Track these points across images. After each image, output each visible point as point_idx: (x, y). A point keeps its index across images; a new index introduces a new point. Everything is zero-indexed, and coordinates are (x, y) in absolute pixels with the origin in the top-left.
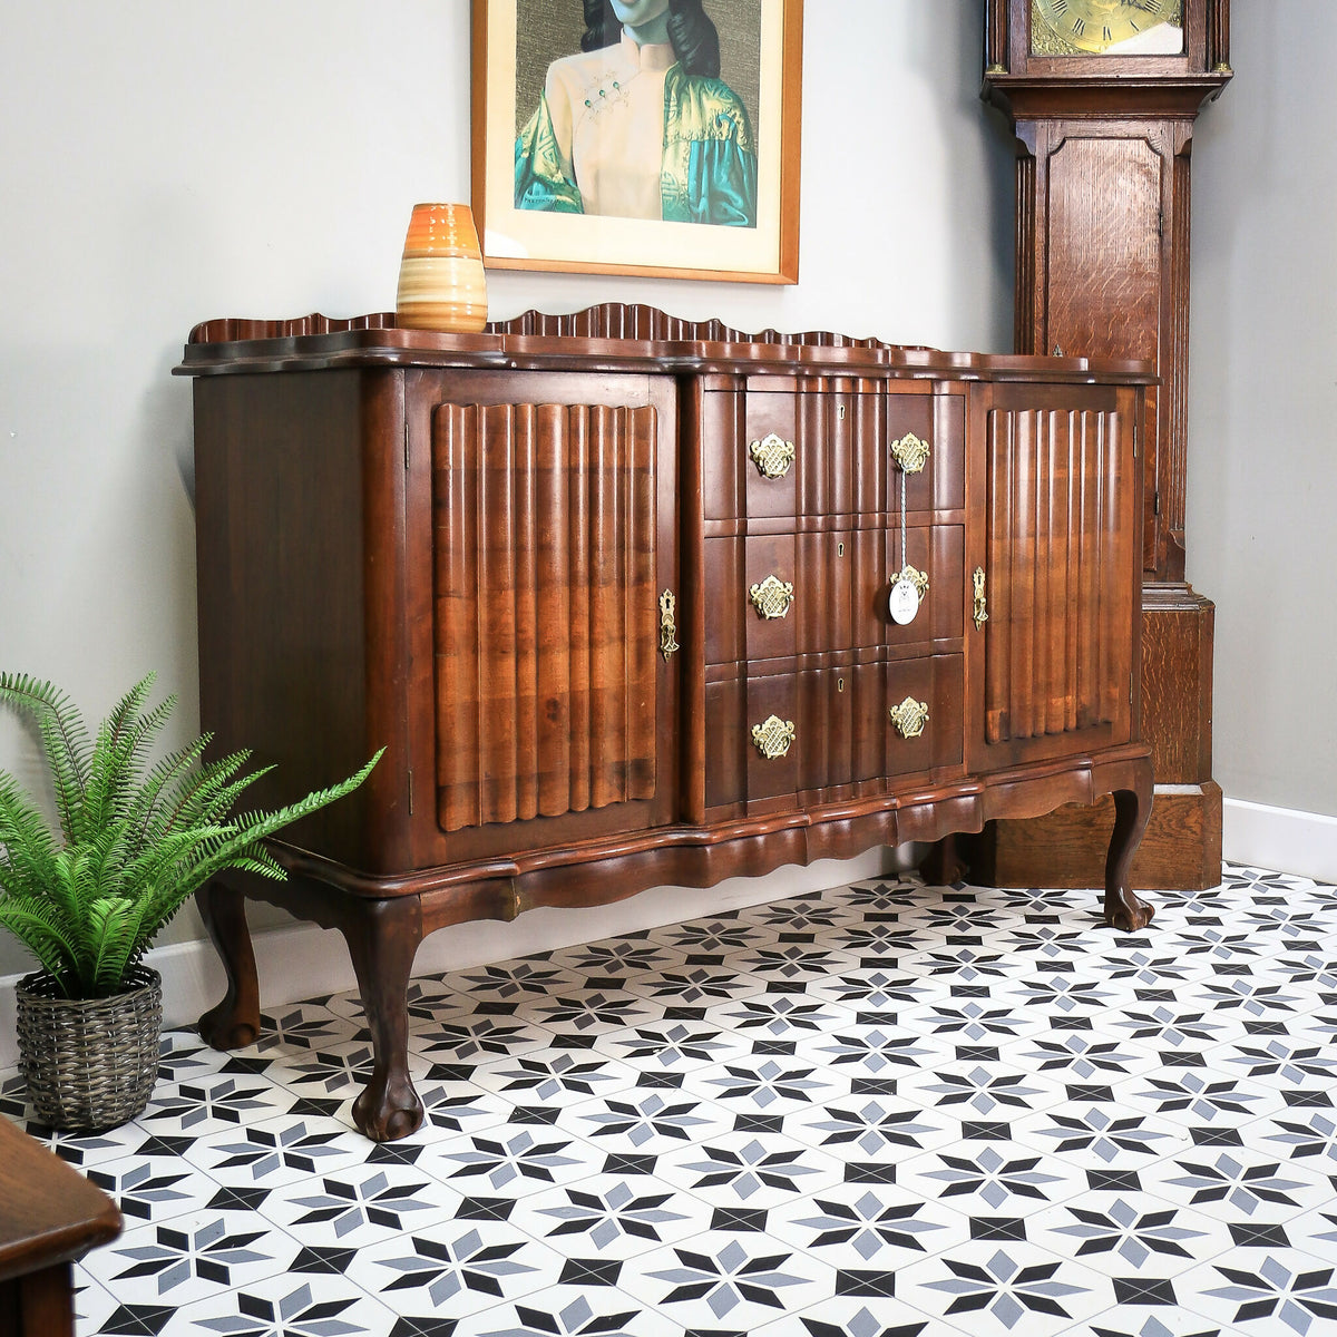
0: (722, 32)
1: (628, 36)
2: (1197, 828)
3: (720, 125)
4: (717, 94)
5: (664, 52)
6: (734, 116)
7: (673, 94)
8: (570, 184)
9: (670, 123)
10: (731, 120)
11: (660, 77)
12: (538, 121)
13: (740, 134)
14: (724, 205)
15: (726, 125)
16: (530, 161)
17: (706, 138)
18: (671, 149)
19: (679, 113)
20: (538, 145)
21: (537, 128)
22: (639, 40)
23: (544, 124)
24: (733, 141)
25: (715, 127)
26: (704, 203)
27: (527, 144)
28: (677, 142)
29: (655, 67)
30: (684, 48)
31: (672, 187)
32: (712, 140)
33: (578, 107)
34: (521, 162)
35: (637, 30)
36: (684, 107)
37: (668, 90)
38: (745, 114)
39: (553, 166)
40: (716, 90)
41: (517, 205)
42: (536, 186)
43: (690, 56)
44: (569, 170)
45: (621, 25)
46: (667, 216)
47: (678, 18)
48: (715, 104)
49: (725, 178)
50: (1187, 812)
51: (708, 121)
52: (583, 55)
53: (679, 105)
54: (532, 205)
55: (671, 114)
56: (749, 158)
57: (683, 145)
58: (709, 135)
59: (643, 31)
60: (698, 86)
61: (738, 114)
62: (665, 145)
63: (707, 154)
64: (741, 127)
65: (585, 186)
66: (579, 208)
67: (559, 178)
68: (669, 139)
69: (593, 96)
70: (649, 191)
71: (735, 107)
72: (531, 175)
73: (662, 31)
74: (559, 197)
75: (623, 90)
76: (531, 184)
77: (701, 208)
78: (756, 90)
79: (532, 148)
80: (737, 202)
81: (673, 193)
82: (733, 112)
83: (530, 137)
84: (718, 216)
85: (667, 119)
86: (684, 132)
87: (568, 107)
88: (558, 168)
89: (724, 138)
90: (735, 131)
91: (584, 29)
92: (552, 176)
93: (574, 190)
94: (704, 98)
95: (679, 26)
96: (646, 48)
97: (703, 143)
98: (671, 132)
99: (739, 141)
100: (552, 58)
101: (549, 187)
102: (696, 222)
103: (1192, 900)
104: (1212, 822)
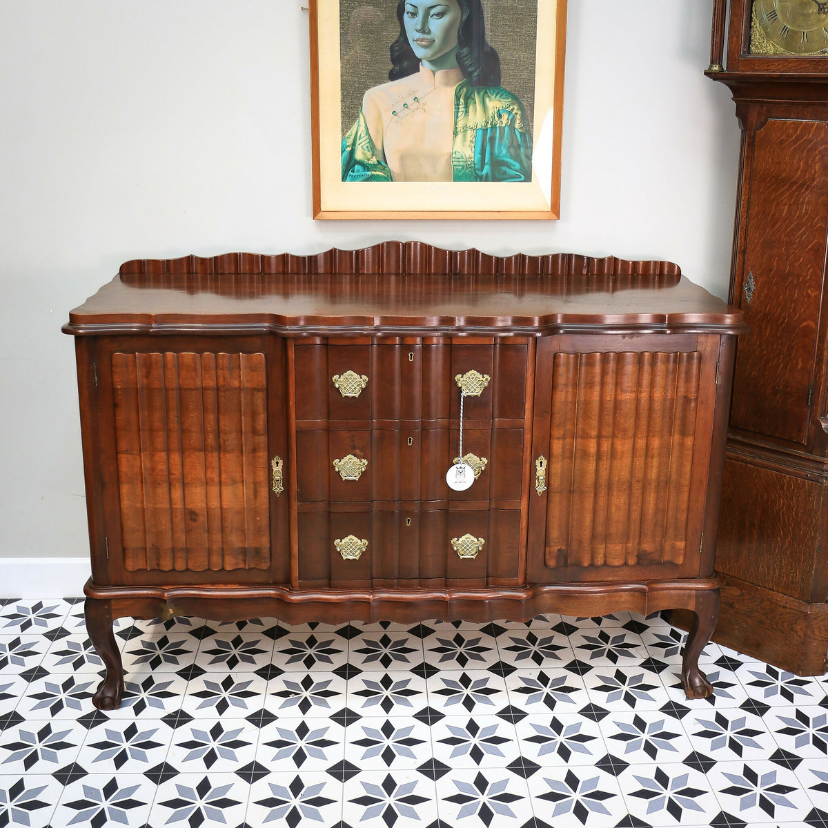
0: (502, 55)
1: (425, 67)
2: (801, 634)
3: (500, 116)
4: (498, 97)
5: (455, 74)
6: (513, 109)
7: (462, 100)
8: (383, 163)
9: (459, 119)
10: (510, 113)
11: (450, 92)
12: (359, 127)
13: (518, 122)
14: (504, 168)
15: (505, 116)
16: (352, 153)
17: (489, 126)
18: (459, 137)
19: (467, 112)
20: (358, 142)
21: (357, 132)
22: (433, 69)
23: (362, 129)
24: (512, 127)
25: (496, 118)
26: (487, 169)
27: (350, 142)
28: (465, 131)
29: (447, 84)
30: (470, 69)
31: (460, 160)
32: (494, 127)
33: (387, 116)
34: (346, 154)
35: (432, 62)
36: (471, 108)
37: (458, 98)
38: (521, 108)
39: (369, 154)
40: (497, 94)
41: (344, 179)
42: (357, 167)
43: (476, 74)
44: (381, 156)
45: (420, 60)
46: (457, 178)
47: (465, 50)
48: (495, 103)
49: (504, 151)
50: (796, 620)
51: (490, 115)
52: (390, 83)
53: (466, 106)
54: (354, 179)
55: (460, 114)
56: (525, 137)
57: (470, 133)
58: (492, 124)
59: (437, 62)
60: (482, 93)
61: (516, 108)
62: (455, 134)
63: (488, 137)
64: (518, 117)
65: (393, 164)
66: (389, 178)
67: (374, 160)
68: (459, 130)
69: (399, 108)
70: (442, 165)
71: (513, 104)
72: (353, 161)
73: (453, 60)
74: (373, 173)
75: (422, 101)
76: (354, 166)
77: (484, 172)
78: (532, 90)
79: (354, 144)
80: (514, 166)
81: (462, 164)
82: (511, 107)
83: (352, 138)
84: (498, 176)
85: (457, 117)
86: (471, 124)
87: (379, 118)
88: (373, 155)
89: (504, 125)
90: (513, 120)
91: (391, 66)
92: (369, 160)
93: (384, 167)
94: (487, 100)
95: (467, 55)
96: (439, 74)
97: (487, 130)
98: (460, 125)
99: (517, 126)
100: (367, 88)
101: (366, 167)
102: (481, 181)
103: (780, 683)
104: (817, 632)
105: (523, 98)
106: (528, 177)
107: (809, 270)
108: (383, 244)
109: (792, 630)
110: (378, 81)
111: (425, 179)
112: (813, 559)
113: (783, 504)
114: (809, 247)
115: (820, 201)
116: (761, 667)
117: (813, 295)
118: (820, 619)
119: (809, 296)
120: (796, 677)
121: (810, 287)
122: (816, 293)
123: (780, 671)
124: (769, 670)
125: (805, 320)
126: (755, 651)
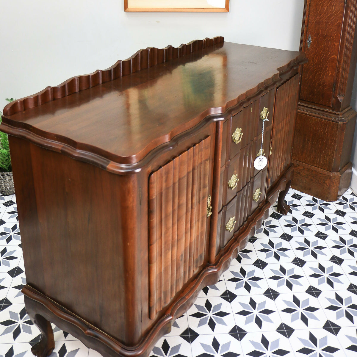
2: (328, 184)
50: (326, 179)
103: (318, 205)
104: (335, 184)
107: (335, 34)
109: (324, 183)
112: (334, 154)
113: (322, 132)
114: (335, 24)
115: (341, 4)
116: (310, 198)
117: (336, 44)
118: (336, 179)
119: (334, 45)
120: (325, 202)
121: (335, 41)
122: (338, 44)
123: (318, 200)
124: (314, 199)
125: (333, 55)
126: (309, 192)
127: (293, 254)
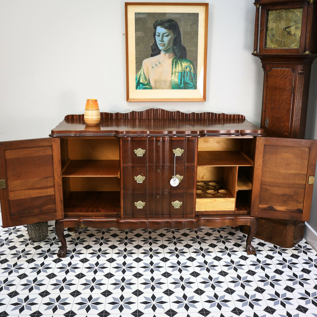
0: (187, 49)
1: (162, 53)
2: (284, 234)
3: (186, 68)
4: (186, 62)
5: (172, 55)
6: (191, 66)
7: (174, 63)
8: (149, 83)
9: (173, 69)
10: (190, 67)
11: (171, 60)
12: (141, 72)
13: (192, 70)
14: (188, 85)
15: (188, 68)
16: (139, 80)
17: (183, 71)
18: (173, 75)
19: (176, 67)
20: (141, 77)
21: (141, 73)
22: (165, 53)
23: (142, 73)
24: (190, 72)
25: (185, 69)
26: (182, 85)
27: (138, 77)
28: (175, 73)
29: (169, 58)
30: (177, 53)
31: (174, 82)
32: (184, 72)
33: (150, 68)
34: (137, 80)
35: (164, 51)
36: (177, 66)
37: (173, 62)
38: (193, 65)
39: (144, 81)
40: (185, 61)
41: (136, 88)
42: (141, 85)
43: (178, 55)
44: (148, 81)
45: (161, 50)
46: (173, 88)
47: (175, 47)
48: (185, 64)
49: (188, 79)
50: (283, 230)
51: (183, 68)
52: (151, 58)
53: (176, 65)
54: (140, 88)
55: (174, 67)
56: (195, 75)
57: (177, 74)
58: (184, 71)
59: (166, 51)
60: (181, 61)
61: (192, 65)
62: (172, 74)
63: (183, 75)
64: (192, 68)
65: (152, 84)
66: (151, 88)
67: (146, 83)
68: (173, 73)
69: (154, 66)
70: (168, 84)
71: (191, 64)
72: (139, 83)
73: (171, 50)
74: (146, 87)
75: (162, 64)
76: (140, 84)
77: (182, 86)
78: (197, 60)
79: (140, 77)
80: (191, 84)
81: (174, 83)
82: (190, 65)
83: (139, 75)
84: (186, 87)
85: (173, 68)
86: (177, 71)
87: (148, 69)
88: (146, 81)
89: (188, 71)
90: (191, 69)
91: (151, 52)
92: (144, 82)
93: (149, 85)
94: (182, 63)
95: (176, 49)
96: (167, 55)
97: (182, 72)
98: (174, 71)
99: (192, 71)
100: (144, 59)
101: (143, 85)
102: (180, 89)
103: (278, 250)
104: (290, 234)
105: (194, 62)
106: (196, 88)
107: (286, 116)
108: (149, 109)
109: (282, 233)
110: (147, 57)
111: (163, 89)
114: (286, 109)
115: (289, 94)
116: (272, 245)
117: (287, 124)
118: (290, 229)
119: (286, 125)
120: (283, 248)
121: (286, 122)
122: (288, 124)
123: (278, 247)
124: (274, 246)
125: (284, 133)
126: (270, 241)
127: (255, 284)
